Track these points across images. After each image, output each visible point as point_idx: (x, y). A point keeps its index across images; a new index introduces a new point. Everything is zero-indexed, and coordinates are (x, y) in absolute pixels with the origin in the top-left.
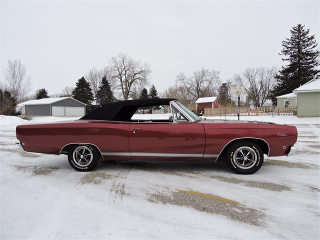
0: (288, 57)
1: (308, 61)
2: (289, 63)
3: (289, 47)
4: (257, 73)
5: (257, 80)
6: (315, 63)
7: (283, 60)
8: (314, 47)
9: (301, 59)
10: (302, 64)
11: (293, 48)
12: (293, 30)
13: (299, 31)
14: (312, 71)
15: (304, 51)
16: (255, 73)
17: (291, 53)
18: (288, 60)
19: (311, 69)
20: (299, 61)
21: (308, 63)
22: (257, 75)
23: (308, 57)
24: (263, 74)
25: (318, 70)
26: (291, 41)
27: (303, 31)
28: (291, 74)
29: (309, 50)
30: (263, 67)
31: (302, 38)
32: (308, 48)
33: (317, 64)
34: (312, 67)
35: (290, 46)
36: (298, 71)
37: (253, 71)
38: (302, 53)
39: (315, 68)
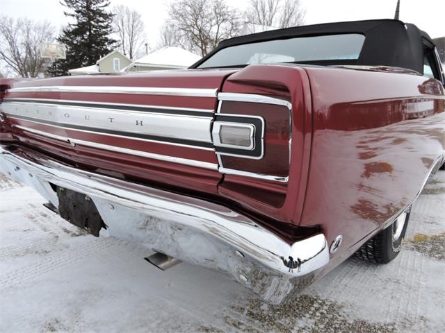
0: (72, 11)
1: (100, 24)
2: (74, 21)
4: (19, 25)
5: (20, 39)
6: (109, 29)
7: (65, 14)
8: (106, 5)
9: (90, 18)
10: (94, 26)
14: (106, 40)
15: (93, 7)
16: (14, 25)
17: (78, 7)
18: (73, 15)
19: (106, 36)
20: (89, 21)
21: (101, 26)
22: (20, 31)
23: (101, 19)
24: (28, 30)
25: (114, 39)
28: (79, 38)
29: (100, 9)
30: (28, 19)
32: (99, 5)
33: (111, 30)
34: (106, 33)
36: (89, 36)
37: (11, 21)
38: (92, 11)
39: (110, 37)
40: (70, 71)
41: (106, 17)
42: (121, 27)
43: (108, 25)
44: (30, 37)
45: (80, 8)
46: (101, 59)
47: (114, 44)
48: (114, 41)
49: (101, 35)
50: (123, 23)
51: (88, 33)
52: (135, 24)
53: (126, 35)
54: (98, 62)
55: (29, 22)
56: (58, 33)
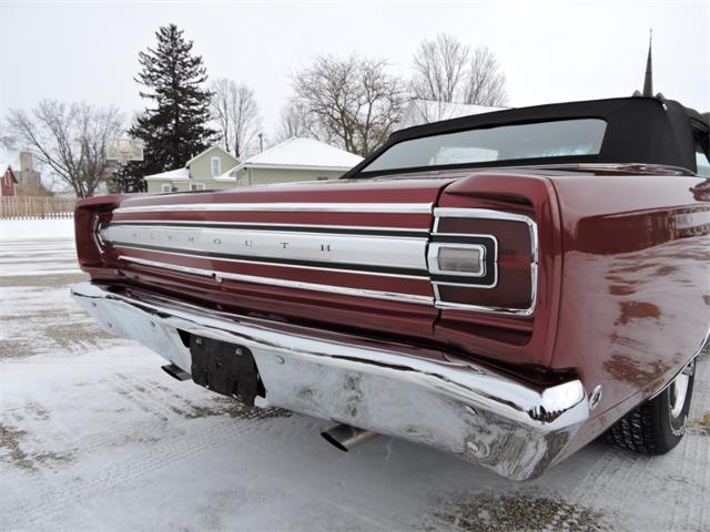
0: (152, 90)
1: (192, 107)
2: (154, 105)
3: (154, 70)
4: (73, 114)
5: (73, 133)
6: (205, 115)
7: (142, 95)
8: (201, 80)
9: (178, 100)
10: (183, 111)
11: (162, 73)
12: (160, 33)
13: (173, 38)
14: (201, 130)
15: (182, 84)
16: (67, 113)
17: (160, 84)
18: (153, 97)
19: (201, 125)
20: (176, 104)
21: (194, 111)
22: (74, 122)
23: (194, 100)
24: (86, 120)
25: (212, 128)
26: (157, 58)
27: (182, 41)
28: (160, 130)
29: (192, 85)
30: (87, 104)
31: (180, 56)
32: (191, 80)
33: (208, 116)
34: (201, 121)
35: (156, 67)
36: (176, 125)
37: (62, 108)
38: (182, 90)
39: (206, 126)
40: (147, 178)
41: (202, 97)
42: (223, 111)
43: (203, 109)
44: (89, 129)
45: (164, 86)
46: (193, 159)
47: (213, 137)
48: (213, 132)
49: (193, 124)
50: (225, 105)
51: (174, 122)
52: (244, 106)
53: (230, 122)
54: (188, 163)
55: (88, 108)
56: (130, 123)
